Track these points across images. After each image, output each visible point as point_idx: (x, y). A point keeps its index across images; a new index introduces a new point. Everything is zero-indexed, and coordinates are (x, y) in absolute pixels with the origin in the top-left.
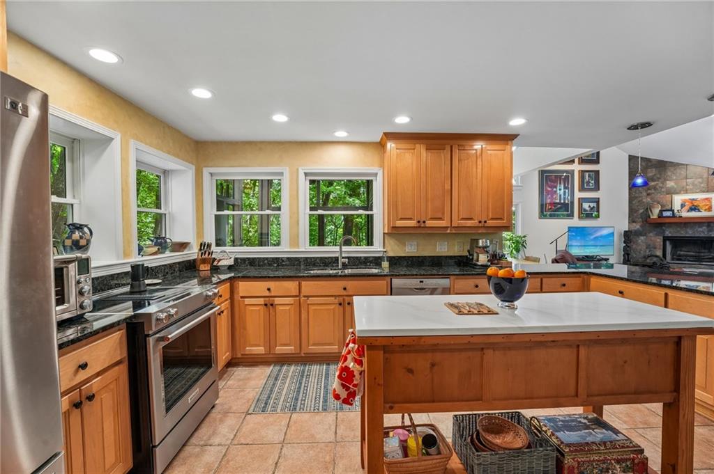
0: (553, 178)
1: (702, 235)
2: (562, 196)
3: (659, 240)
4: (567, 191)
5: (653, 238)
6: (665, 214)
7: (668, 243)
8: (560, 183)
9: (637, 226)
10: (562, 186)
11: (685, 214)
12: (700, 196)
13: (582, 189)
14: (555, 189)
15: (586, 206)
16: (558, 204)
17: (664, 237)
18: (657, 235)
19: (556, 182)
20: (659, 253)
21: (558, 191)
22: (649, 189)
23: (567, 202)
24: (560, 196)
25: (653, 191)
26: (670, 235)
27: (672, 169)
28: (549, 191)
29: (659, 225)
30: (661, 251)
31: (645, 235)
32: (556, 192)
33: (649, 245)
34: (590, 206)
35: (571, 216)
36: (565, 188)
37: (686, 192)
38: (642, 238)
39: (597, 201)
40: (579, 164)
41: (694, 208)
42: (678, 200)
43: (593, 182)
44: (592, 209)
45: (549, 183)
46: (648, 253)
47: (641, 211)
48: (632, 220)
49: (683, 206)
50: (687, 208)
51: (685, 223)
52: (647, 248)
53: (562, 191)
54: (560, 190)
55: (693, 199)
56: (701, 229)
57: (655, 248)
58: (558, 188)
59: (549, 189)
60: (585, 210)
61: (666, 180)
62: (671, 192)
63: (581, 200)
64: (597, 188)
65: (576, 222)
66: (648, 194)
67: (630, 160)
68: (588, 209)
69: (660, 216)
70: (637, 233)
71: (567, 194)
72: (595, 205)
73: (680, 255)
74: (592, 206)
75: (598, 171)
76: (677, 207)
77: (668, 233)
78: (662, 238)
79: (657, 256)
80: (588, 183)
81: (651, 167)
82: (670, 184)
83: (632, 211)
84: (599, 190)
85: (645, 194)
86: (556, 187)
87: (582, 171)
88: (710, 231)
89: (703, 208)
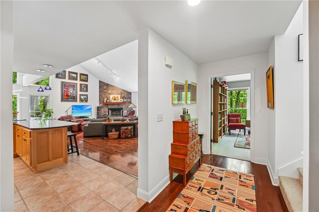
0: (68, 85)
1: (117, 108)
2: (72, 93)
4: (74, 91)
6: (108, 101)
7: (109, 110)
8: (71, 88)
9: (101, 105)
10: (72, 89)
11: (113, 101)
12: (116, 96)
13: (81, 91)
14: (68, 90)
15: (82, 97)
16: (70, 96)
18: (106, 108)
19: (69, 87)
20: (107, 114)
21: (70, 91)
22: (104, 93)
23: (74, 95)
24: (71, 93)
25: (105, 93)
27: (110, 87)
28: (65, 91)
29: (107, 104)
30: (108, 113)
31: (103, 108)
32: (69, 91)
33: (105, 111)
34: (84, 98)
35: (76, 101)
36: (73, 90)
37: (113, 94)
38: (103, 109)
39: (87, 95)
40: (80, 81)
41: (115, 100)
42: (111, 96)
43: (85, 88)
44: (85, 98)
45: (66, 87)
46: (104, 114)
47: (102, 100)
48: (100, 103)
49: (112, 98)
50: (113, 99)
51: (113, 104)
53: (72, 91)
54: (71, 90)
55: (115, 97)
58: (70, 89)
59: (66, 90)
60: (82, 99)
61: (108, 90)
62: (110, 94)
63: (81, 95)
64: (87, 91)
65: (78, 103)
66: (104, 94)
67: (99, 82)
68: (83, 99)
69: (106, 101)
70: (101, 107)
71: (74, 93)
72: (86, 97)
73: (113, 114)
74: (85, 97)
75: (87, 85)
76: (111, 99)
77: (109, 107)
78: (108, 109)
79: (107, 115)
80: (83, 88)
81: (105, 85)
82: (110, 91)
83: (100, 99)
84: (88, 91)
85: (103, 94)
86: (69, 89)
87: (81, 84)
88: (118, 106)
89: (117, 99)
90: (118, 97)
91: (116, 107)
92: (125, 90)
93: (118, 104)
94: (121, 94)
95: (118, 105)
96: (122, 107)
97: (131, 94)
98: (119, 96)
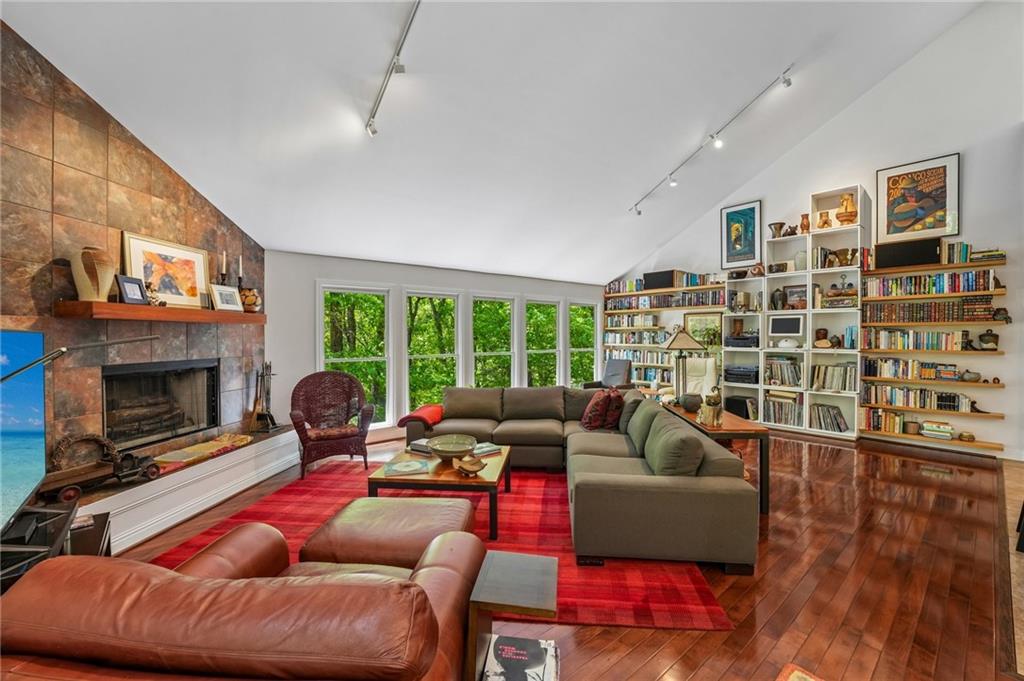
3: (92, 383)
5: (74, 376)
12: (178, 253)
17: (104, 368)
18: (85, 363)
20: (96, 427)
26: (119, 361)
33: (64, 404)
41: (169, 285)
42: (139, 248)
47: (34, 269)
49: (147, 272)
50: (155, 280)
52: (56, 416)
55: (165, 259)
56: (177, 342)
57: (82, 411)
61: (107, 176)
62: (122, 222)
66: (57, 209)
69: (117, 297)
76: (136, 270)
78: (99, 373)
82: (117, 194)
85: (45, 203)
89: (184, 287)
90: (187, 263)
91: (168, 351)
92: (232, 224)
93: (189, 324)
94: (209, 244)
95: (187, 334)
96: (213, 354)
97: (263, 259)
98: (199, 259)
